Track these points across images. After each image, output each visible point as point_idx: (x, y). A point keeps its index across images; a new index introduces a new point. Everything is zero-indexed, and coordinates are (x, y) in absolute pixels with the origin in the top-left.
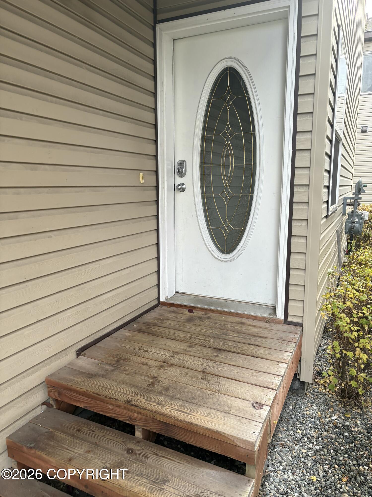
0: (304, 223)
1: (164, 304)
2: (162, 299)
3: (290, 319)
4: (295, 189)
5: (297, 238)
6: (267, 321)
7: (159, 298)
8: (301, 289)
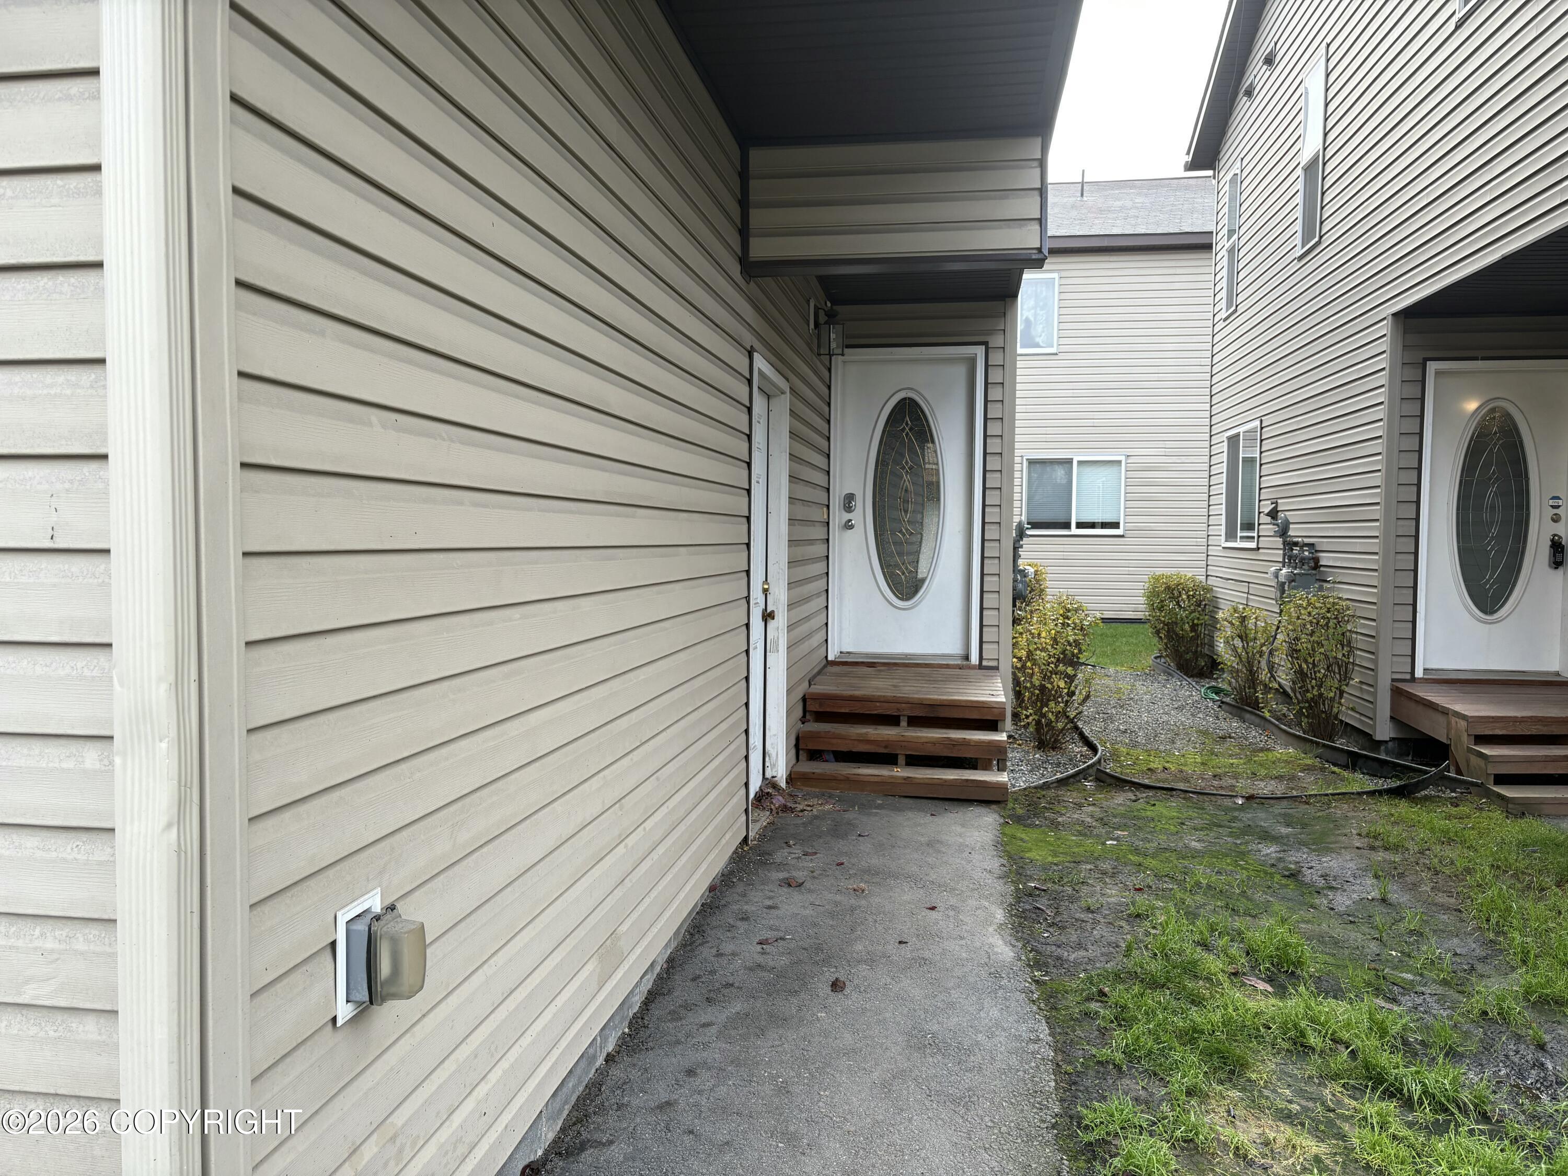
0: (996, 561)
1: (833, 663)
2: (830, 658)
3: (985, 663)
4: (986, 527)
5: (989, 576)
6: (960, 667)
7: (826, 657)
8: (996, 629)
